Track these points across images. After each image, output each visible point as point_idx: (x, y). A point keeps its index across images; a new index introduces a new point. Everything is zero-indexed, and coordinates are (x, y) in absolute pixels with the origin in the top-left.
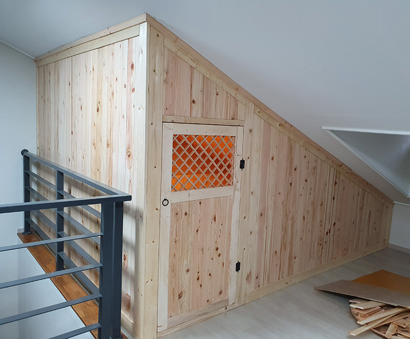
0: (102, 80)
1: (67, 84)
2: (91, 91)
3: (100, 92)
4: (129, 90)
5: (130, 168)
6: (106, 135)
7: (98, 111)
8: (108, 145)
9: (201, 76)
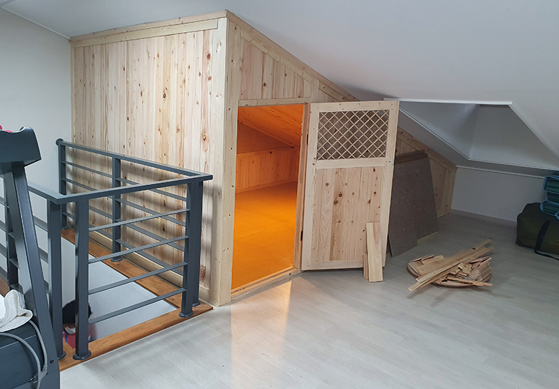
0: (170, 67)
1: (120, 69)
2: (155, 76)
3: (167, 79)
4: (204, 79)
5: (206, 151)
6: (175, 120)
7: (164, 97)
8: (178, 130)
9: (272, 60)
